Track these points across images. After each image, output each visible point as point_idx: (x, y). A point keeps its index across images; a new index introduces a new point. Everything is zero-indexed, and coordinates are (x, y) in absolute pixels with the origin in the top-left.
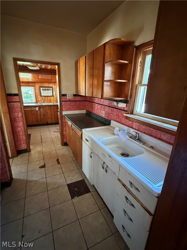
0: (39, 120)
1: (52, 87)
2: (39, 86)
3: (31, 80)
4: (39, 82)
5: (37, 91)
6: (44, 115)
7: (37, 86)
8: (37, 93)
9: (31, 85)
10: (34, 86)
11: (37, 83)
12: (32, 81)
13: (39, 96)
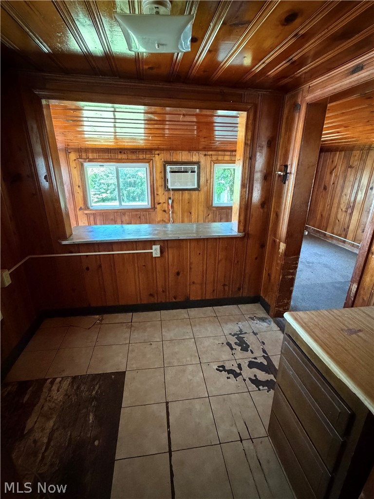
0: (160, 289)
1: (198, 163)
2: (163, 160)
3: (142, 142)
4: (163, 150)
5: (158, 176)
6: (178, 274)
7: (158, 160)
8: (156, 180)
9: (141, 157)
10: (148, 161)
11: (157, 152)
12: (145, 147)
13: (161, 191)
